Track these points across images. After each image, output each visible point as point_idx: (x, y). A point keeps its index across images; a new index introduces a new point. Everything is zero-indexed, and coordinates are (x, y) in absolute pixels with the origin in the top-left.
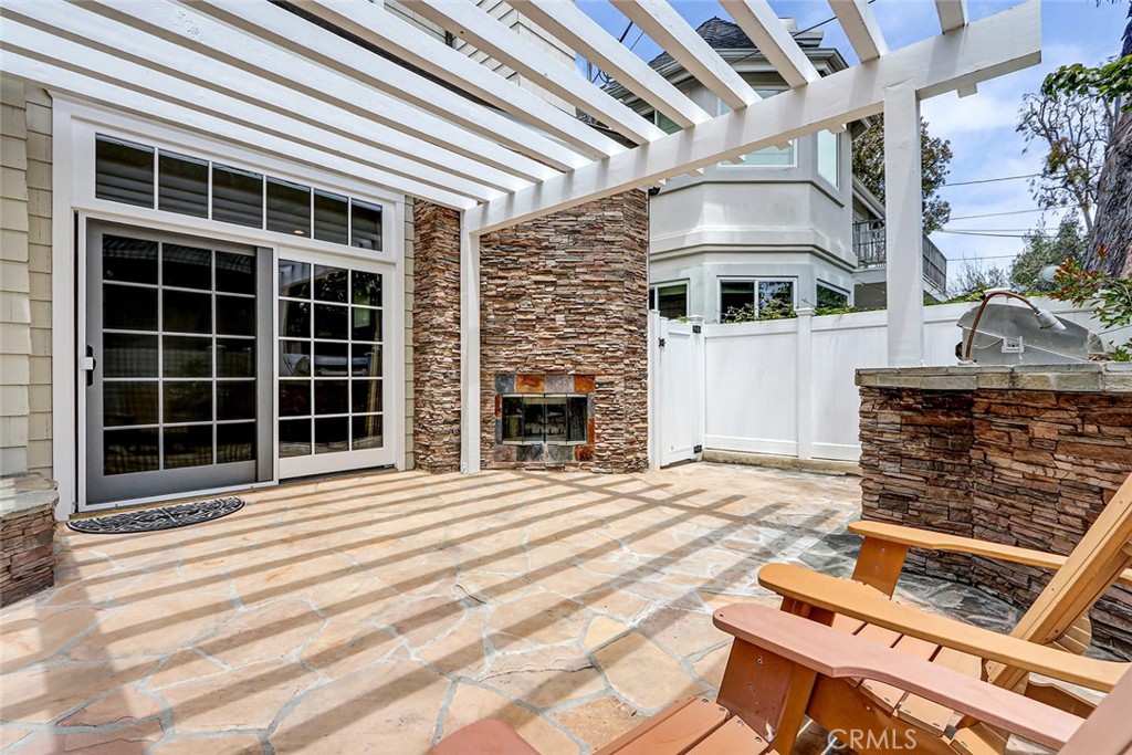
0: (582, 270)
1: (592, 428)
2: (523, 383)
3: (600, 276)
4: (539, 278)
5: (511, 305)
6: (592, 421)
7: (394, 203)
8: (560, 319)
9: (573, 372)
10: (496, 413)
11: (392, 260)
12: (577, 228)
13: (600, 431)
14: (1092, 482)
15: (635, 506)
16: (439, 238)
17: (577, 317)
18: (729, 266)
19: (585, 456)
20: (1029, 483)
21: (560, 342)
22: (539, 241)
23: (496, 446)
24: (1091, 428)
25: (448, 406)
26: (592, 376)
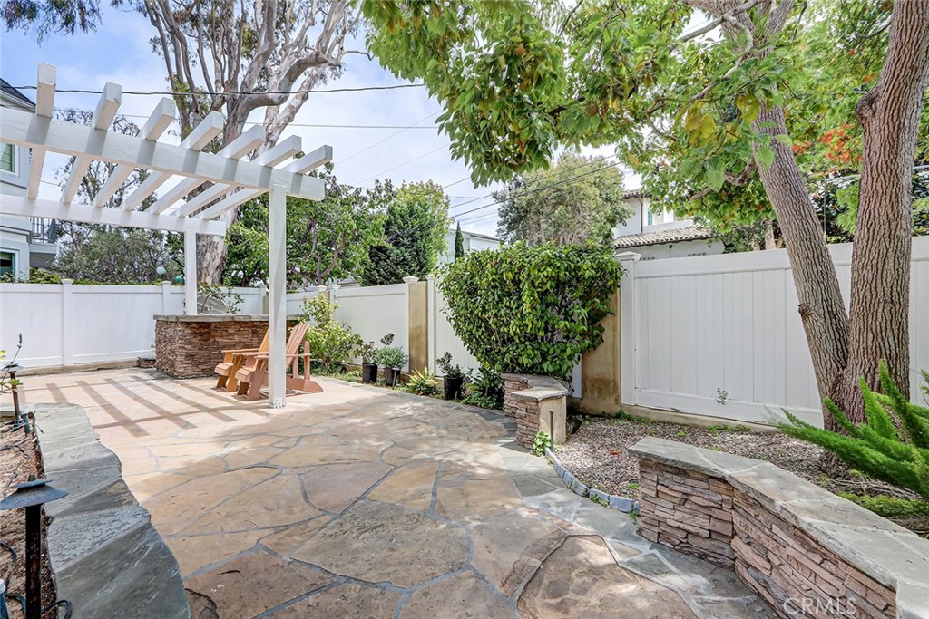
24: (242, 330)
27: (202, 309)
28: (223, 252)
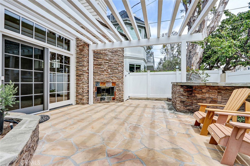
0: (114, 60)
1: (115, 93)
2: (101, 84)
3: (117, 62)
4: (105, 61)
5: (99, 67)
6: (115, 92)
7: (73, 40)
8: (109, 70)
10: (96, 91)
11: (72, 54)
12: (113, 51)
13: (117, 94)
14: (211, 97)
16: (85, 50)
17: (113, 70)
18: (131, 61)
19: (114, 99)
20: (202, 98)
21: (109, 75)
22: (105, 53)
23: (95, 98)
24: (211, 90)
25: (86, 89)
26: (115, 83)
27: (188, 79)
28: (200, 56)
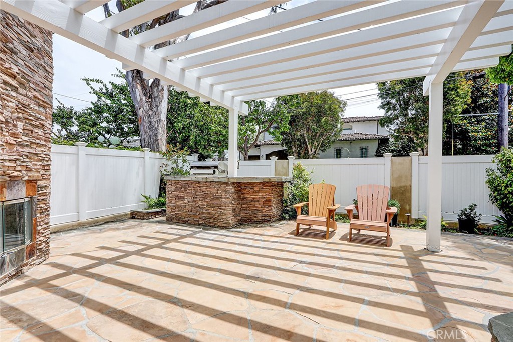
9: (26, 178)
15: (174, 238)
